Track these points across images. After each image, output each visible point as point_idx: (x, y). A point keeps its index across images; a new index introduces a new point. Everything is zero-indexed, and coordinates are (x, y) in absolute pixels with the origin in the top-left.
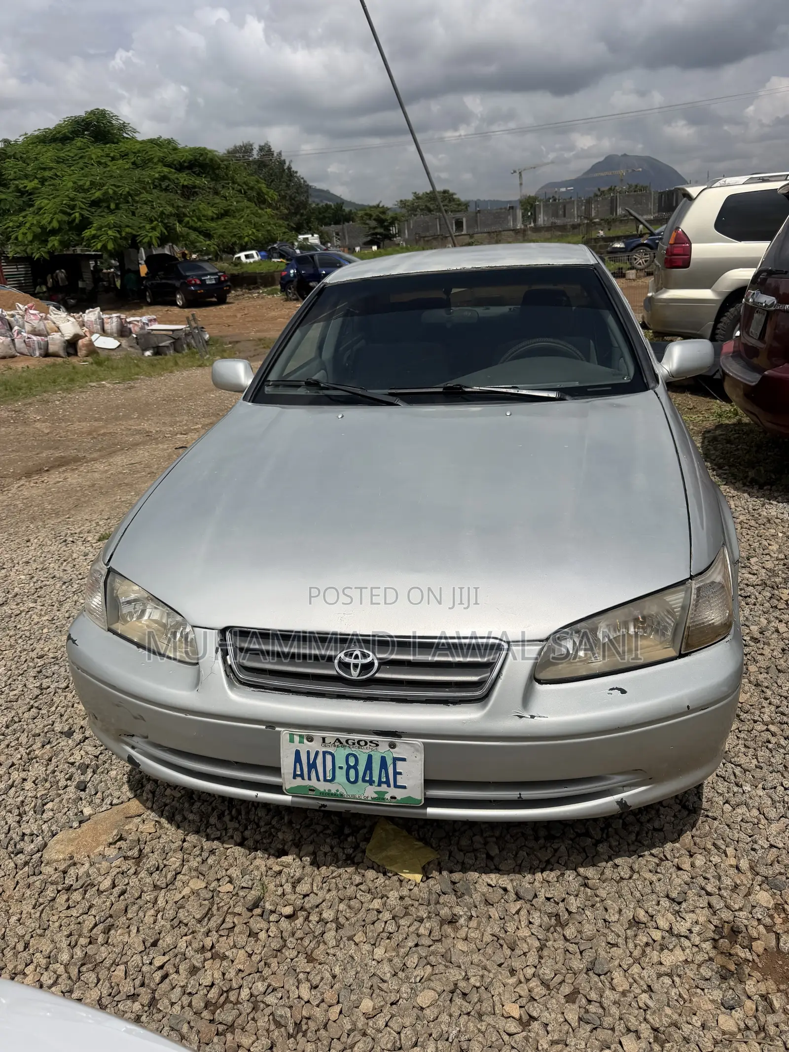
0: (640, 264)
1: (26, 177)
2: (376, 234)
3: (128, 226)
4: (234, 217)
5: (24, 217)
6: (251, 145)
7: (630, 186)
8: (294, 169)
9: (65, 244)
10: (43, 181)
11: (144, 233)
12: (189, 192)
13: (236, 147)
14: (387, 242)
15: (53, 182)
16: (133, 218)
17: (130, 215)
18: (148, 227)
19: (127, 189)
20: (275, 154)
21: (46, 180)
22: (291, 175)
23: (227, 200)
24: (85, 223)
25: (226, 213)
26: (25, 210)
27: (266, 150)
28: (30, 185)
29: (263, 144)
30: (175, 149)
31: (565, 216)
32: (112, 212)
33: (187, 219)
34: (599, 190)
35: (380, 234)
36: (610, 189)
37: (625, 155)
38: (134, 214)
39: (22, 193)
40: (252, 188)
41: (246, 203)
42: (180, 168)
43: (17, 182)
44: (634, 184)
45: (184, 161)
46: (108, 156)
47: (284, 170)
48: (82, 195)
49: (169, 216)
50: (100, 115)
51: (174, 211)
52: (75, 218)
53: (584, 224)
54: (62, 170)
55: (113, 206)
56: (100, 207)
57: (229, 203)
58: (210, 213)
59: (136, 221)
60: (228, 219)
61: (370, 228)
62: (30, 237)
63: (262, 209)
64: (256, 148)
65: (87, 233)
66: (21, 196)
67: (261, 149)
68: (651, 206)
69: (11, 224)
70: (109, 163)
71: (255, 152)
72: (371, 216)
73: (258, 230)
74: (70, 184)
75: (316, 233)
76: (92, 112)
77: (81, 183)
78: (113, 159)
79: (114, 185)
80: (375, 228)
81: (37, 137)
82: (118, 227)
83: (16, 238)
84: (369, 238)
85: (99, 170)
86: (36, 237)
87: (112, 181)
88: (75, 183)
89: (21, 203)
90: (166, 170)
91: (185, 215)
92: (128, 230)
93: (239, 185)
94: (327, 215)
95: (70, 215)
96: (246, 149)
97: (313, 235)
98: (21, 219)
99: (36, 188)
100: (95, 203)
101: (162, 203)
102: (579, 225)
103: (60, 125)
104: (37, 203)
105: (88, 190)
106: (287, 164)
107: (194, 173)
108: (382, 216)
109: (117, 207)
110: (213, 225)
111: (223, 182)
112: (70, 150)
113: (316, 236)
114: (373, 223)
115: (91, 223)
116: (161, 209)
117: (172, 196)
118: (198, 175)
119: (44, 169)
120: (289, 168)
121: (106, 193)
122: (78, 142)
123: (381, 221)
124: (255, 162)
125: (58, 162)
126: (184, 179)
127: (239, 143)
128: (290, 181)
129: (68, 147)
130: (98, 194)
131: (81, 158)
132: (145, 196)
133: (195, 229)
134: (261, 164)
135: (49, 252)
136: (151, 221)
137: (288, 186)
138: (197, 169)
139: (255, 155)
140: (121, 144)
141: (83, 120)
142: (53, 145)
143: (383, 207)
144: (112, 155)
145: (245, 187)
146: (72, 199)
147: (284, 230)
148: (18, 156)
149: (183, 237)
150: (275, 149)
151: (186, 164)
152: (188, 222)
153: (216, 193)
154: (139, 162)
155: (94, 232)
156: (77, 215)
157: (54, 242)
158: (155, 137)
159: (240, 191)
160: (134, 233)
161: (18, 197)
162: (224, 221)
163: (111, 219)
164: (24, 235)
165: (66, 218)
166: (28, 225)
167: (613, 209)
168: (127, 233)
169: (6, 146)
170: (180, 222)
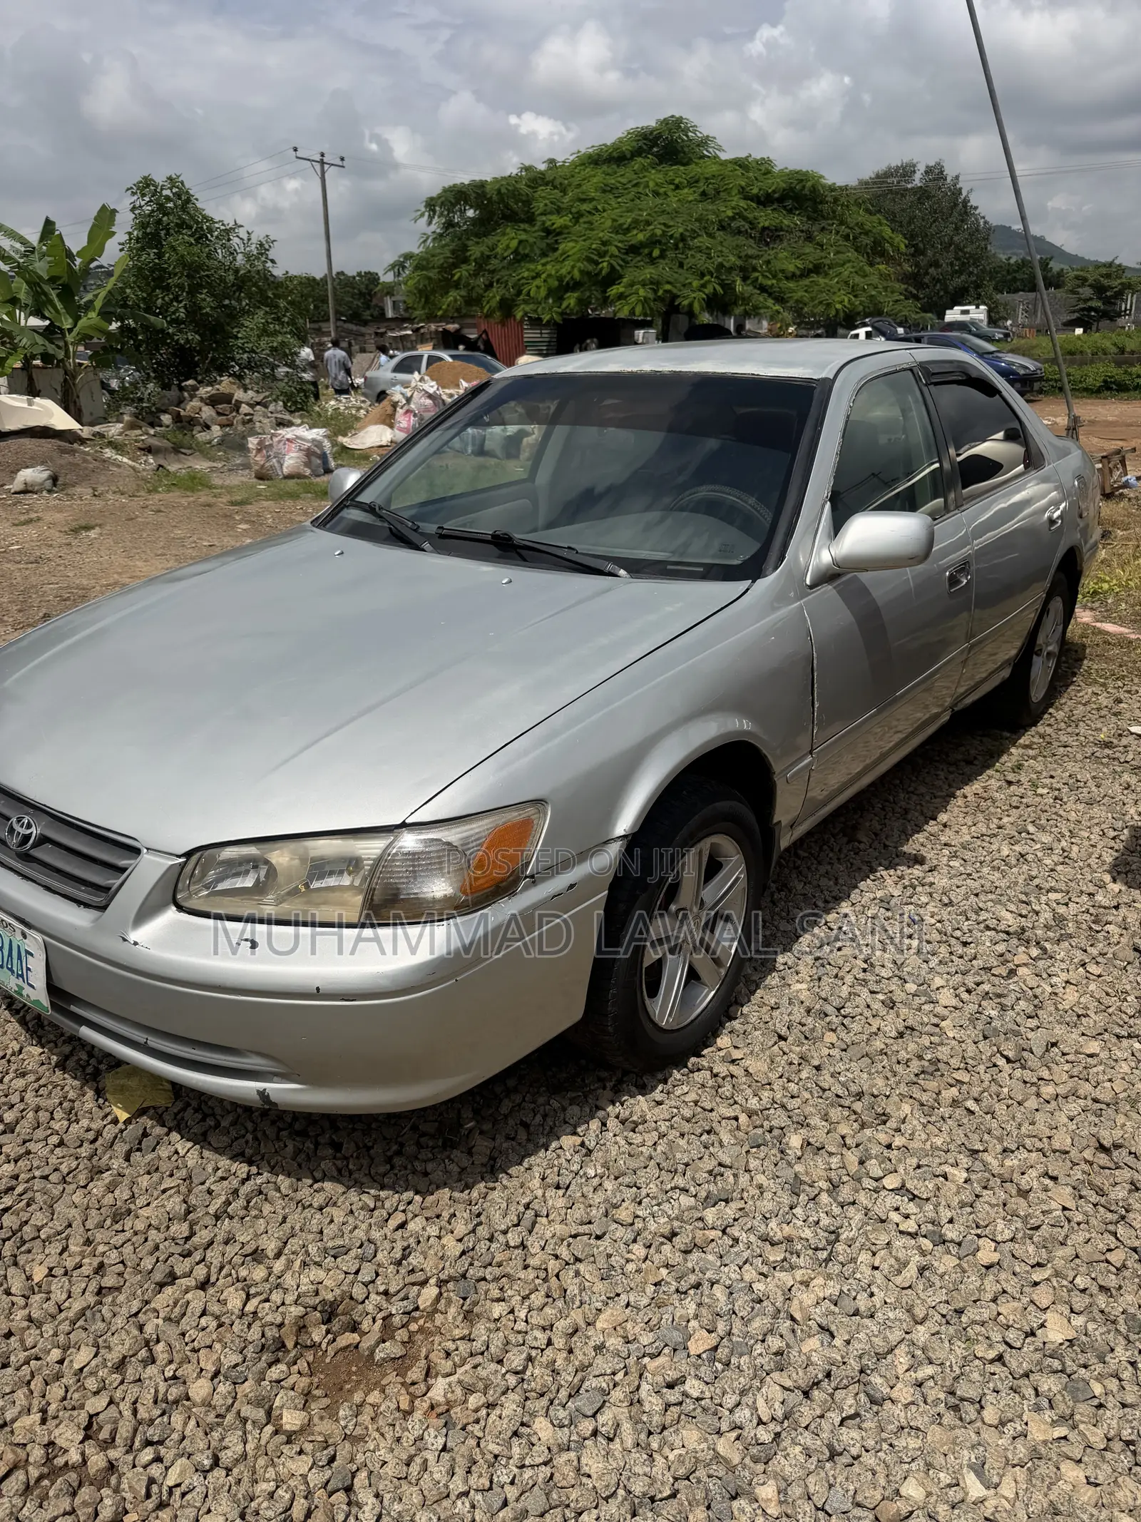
1: (559, 211)
2: (1091, 309)
3: (669, 283)
4: (826, 274)
5: (544, 265)
6: (914, 166)
8: (973, 202)
9: (584, 303)
10: (577, 217)
11: (686, 292)
12: (770, 236)
13: (890, 168)
14: (1105, 323)
15: (590, 218)
16: (680, 271)
17: (675, 268)
18: (696, 284)
19: (681, 230)
20: (949, 179)
21: (582, 216)
22: (966, 212)
23: (822, 250)
24: (613, 277)
25: (817, 269)
26: (547, 256)
27: (936, 173)
28: (559, 221)
29: (932, 164)
30: (768, 172)
32: (653, 261)
33: (757, 274)
35: (1095, 310)
38: (681, 265)
39: (548, 232)
40: (867, 233)
41: (852, 254)
42: (765, 200)
43: (544, 218)
45: (774, 192)
46: (671, 182)
47: (956, 205)
48: (620, 237)
49: (731, 269)
50: (675, 124)
51: (739, 263)
52: (602, 269)
54: (606, 202)
55: (656, 253)
56: (640, 254)
57: (823, 254)
58: (791, 268)
59: (684, 276)
60: (814, 277)
61: (1080, 299)
62: (543, 292)
63: (871, 265)
64: (921, 168)
65: (614, 291)
66: (547, 237)
67: (929, 171)
69: (526, 274)
70: (670, 193)
71: (918, 176)
72: (1085, 280)
73: (855, 296)
74: (609, 223)
75: (985, 304)
76: (665, 121)
77: (621, 221)
78: (677, 187)
79: (664, 224)
80: (1086, 301)
81: (590, 156)
82: (655, 284)
83: (528, 294)
84: (1076, 315)
85: (651, 201)
86: (550, 292)
87: (662, 219)
88: (614, 220)
89: (543, 245)
90: (743, 204)
91: (755, 269)
92: (668, 287)
93: (848, 227)
94: (1018, 276)
95: (597, 263)
96: (906, 171)
97: (977, 307)
98: (540, 267)
99: (566, 227)
100: (634, 250)
101: (727, 251)
103: (620, 140)
104: (562, 247)
105: (628, 230)
106: (964, 193)
107: (785, 207)
108: (1105, 282)
109: (662, 256)
110: (791, 285)
111: (824, 223)
112: (625, 174)
113: (982, 307)
114: (1086, 292)
115: (621, 277)
116: (720, 260)
117: (741, 240)
118: (790, 211)
119: (583, 201)
120: (966, 202)
121: (653, 235)
122: (639, 162)
123: (1099, 289)
124: (915, 191)
125: (604, 191)
126: (766, 218)
127: (895, 162)
128: (962, 221)
129: (621, 171)
130: (641, 237)
131: (636, 185)
132: (704, 241)
133: (763, 289)
134: (923, 194)
135: (562, 314)
136: (702, 275)
137: (957, 229)
138: (789, 203)
139: (917, 180)
140: (693, 166)
141: (651, 133)
142: (605, 167)
143: (1120, 265)
144: (677, 181)
145: (858, 230)
146: (604, 243)
147: (896, 296)
148: (557, 183)
149: (743, 299)
150: (950, 172)
151: (776, 195)
152: (757, 279)
153: (809, 238)
154: (711, 192)
155: (622, 290)
156: (605, 264)
157: (571, 300)
158: (743, 155)
159: (847, 238)
160: (675, 291)
161: (542, 238)
162: (806, 282)
163: (648, 272)
164: (538, 289)
165: (590, 268)
166: (544, 276)
168: (666, 291)
169: (550, 169)
170: (745, 279)
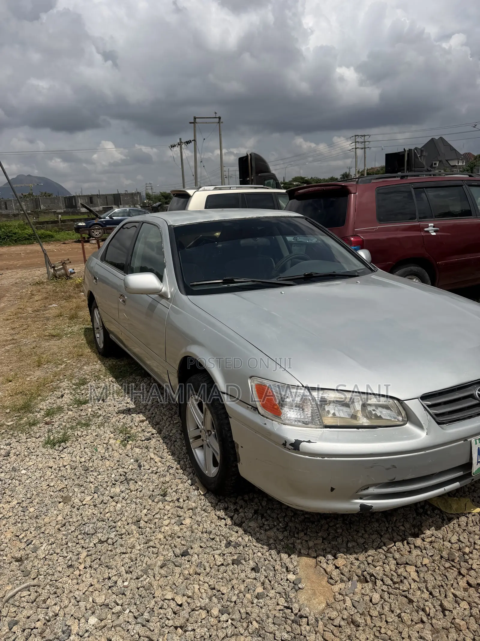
0: (96, 235)
7: (42, 193)
31: (6, 209)
34: (22, 194)
36: (29, 194)
37: (29, 176)
44: (44, 192)
53: (21, 214)
68: (61, 205)
102: (18, 214)
167: (37, 205)
